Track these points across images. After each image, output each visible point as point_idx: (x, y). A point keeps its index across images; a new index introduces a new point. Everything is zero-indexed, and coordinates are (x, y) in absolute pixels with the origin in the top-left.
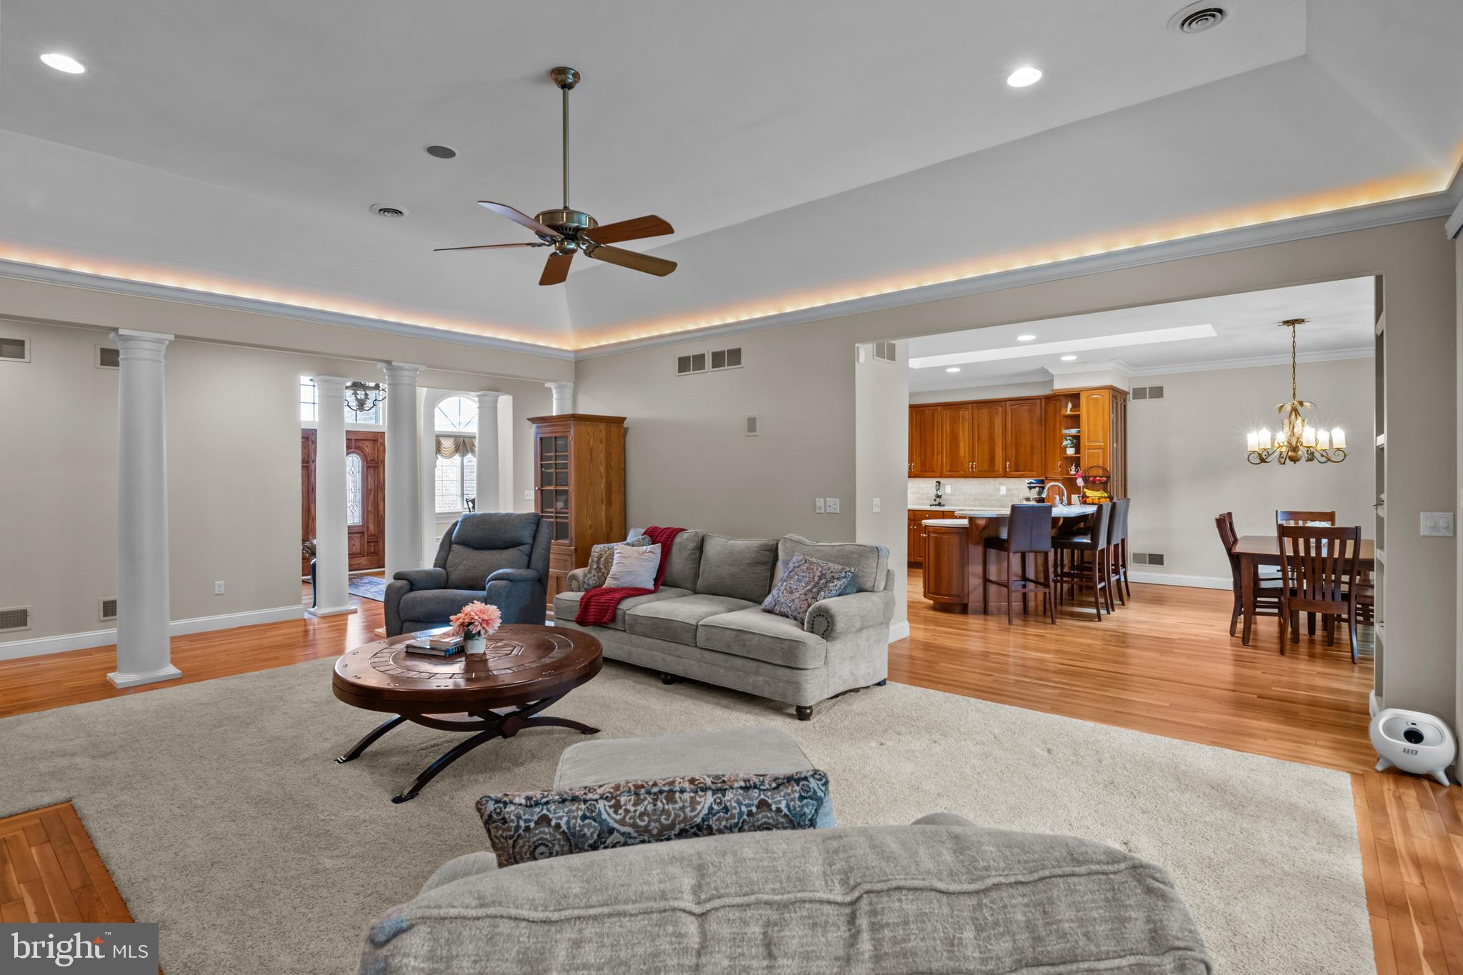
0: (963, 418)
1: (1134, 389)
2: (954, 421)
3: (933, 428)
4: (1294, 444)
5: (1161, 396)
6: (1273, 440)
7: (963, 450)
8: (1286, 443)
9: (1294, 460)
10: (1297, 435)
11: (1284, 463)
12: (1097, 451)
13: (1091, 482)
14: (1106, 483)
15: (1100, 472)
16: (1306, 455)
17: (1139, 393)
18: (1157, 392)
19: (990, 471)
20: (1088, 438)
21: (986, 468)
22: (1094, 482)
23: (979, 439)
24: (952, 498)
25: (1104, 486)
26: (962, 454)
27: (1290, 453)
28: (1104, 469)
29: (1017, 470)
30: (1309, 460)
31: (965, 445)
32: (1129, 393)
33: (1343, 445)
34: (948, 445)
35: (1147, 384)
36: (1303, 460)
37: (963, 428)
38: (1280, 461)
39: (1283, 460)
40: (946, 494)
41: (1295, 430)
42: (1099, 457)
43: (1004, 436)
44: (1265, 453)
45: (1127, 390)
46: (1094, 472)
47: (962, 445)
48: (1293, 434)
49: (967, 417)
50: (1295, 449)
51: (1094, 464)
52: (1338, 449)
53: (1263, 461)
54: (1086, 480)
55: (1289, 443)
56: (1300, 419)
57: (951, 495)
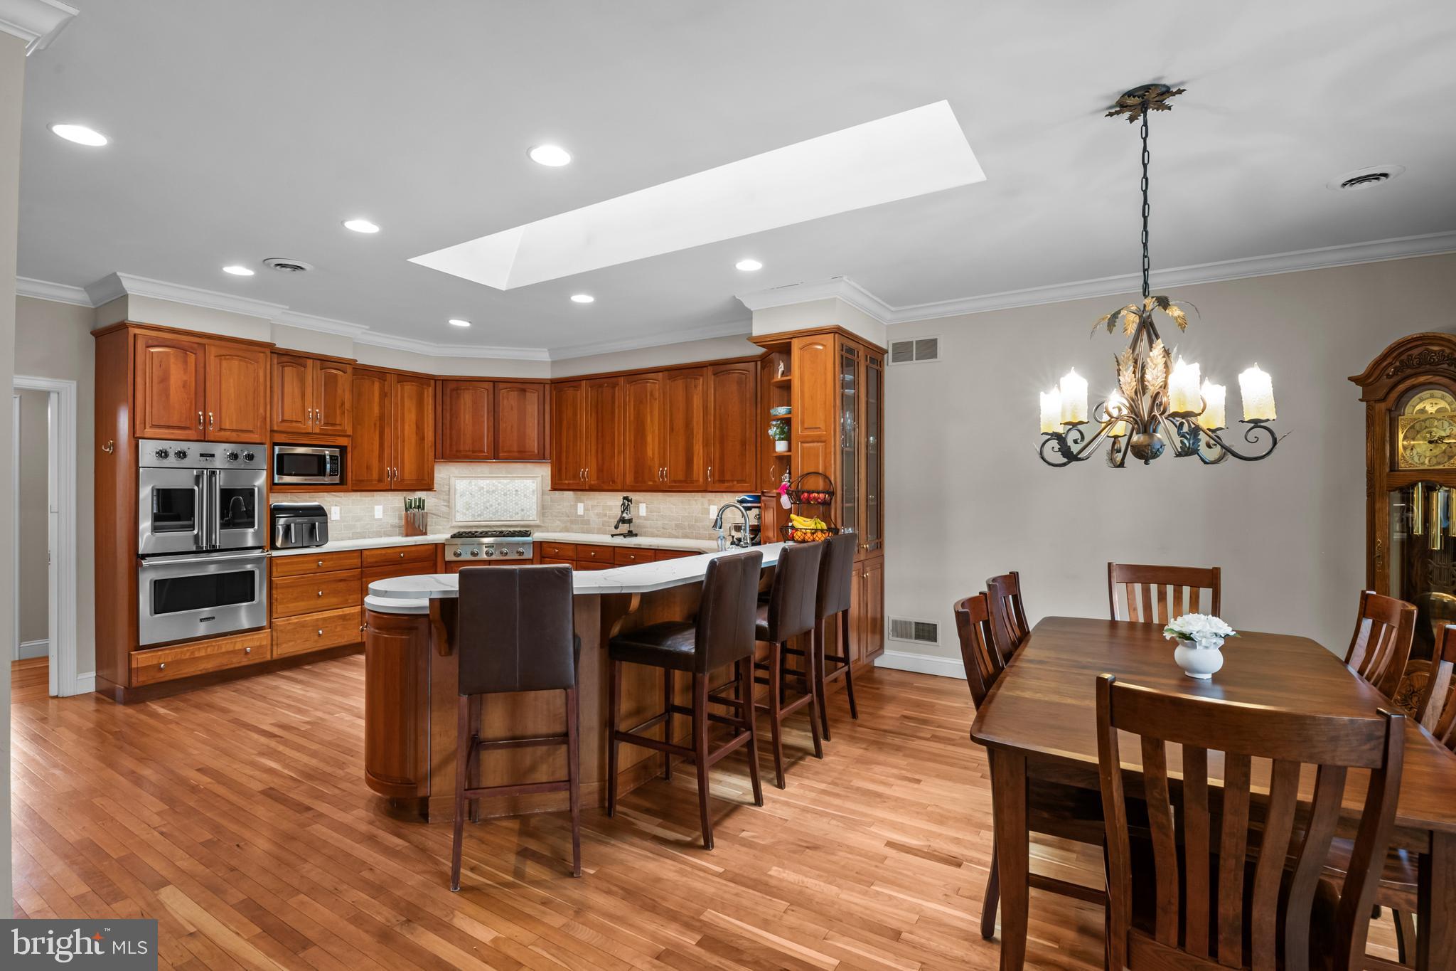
0: (652, 395)
1: (894, 345)
2: (640, 402)
3: (613, 413)
4: (1145, 414)
5: (934, 355)
6: (1097, 405)
7: (652, 448)
8: (1125, 412)
9: (1145, 453)
10: (1152, 389)
11: (1122, 465)
12: (815, 444)
13: (804, 504)
14: (827, 504)
15: (821, 484)
16: (1177, 440)
17: (903, 351)
18: (928, 349)
19: (685, 481)
20: (803, 423)
21: (681, 477)
22: (808, 501)
23: (672, 429)
24: (648, 523)
25: (822, 508)
26: (650, 453)
27: (1135, 438)
28: (826, 478)
29: (722, 481)
30: (1185, 452)
31: (653, 441)
32: (886, 352)
33: (1269, 413)
34: (632, 439)
35: (914, 336)
36: (1168, 452)
37: (651, 412)
38: (1112, 460)
39: (1119, 457)
40: (639, 517)
41: (1148, 376)
42: (818, 456)
43: (705, 422)
44: (1074, 435)
45: (884, 347)
46: (812, 483)
47: (649, 439)
48: (1142, 387)
49: (657, 395)
50: (1145, 425)
51: (812, 470)
52: (1256, 423)
53: (1070, 457)
54: (796, 496)
55: (1134, 410)
56: (1159, 346)
57: (646, 518)
